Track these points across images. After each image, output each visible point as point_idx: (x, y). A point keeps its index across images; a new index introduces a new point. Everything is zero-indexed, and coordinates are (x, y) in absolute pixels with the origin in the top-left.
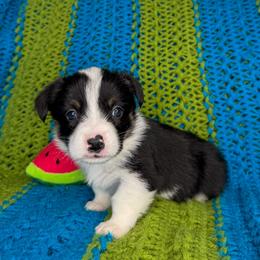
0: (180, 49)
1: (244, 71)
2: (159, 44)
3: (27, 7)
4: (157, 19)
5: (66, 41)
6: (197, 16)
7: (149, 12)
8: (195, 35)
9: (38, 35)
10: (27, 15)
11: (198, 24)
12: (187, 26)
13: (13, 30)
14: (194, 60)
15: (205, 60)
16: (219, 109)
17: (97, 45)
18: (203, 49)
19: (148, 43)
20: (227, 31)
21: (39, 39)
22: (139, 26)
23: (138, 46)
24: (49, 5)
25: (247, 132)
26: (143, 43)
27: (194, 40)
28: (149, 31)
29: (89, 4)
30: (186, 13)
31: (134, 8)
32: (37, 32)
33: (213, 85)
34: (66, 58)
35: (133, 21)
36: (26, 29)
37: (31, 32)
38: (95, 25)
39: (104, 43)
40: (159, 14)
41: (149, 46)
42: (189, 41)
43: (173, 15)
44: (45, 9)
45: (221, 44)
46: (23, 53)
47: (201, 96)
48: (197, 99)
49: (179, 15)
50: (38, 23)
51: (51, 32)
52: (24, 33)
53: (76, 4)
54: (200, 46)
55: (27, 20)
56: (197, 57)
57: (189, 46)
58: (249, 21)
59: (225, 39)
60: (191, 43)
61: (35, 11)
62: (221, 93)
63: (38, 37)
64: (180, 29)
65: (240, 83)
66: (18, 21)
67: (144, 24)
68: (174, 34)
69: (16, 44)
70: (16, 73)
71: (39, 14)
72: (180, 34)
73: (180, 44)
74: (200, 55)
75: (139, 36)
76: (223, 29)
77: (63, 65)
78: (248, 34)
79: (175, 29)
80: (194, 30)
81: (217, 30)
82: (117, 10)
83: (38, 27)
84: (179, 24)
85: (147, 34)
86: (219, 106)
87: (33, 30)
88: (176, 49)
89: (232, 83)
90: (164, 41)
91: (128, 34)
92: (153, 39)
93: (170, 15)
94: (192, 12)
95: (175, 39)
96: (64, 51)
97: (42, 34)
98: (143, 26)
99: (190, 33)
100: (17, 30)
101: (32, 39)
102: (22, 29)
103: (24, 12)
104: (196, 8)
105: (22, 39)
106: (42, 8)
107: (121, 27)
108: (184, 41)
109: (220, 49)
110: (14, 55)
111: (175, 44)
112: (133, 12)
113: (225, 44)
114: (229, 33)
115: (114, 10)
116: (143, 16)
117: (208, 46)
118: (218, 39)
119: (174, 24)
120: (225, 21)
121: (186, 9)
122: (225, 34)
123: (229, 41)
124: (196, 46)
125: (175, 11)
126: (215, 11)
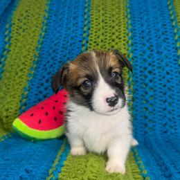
0: (117, 44)
1: (158, 59)
2: (102, 41)
4: (102, 24)
6: (129, 22)
7: (97, 19)
8: (128, 35)
9: (20, 37)
10: (13, 22)
11: (130, 27)
12: (122, 29)
13: (4, 33)
15: (132, 52)
16: (138, 86)
18: (132, 45)
19: (94, 40)
20: (149, 32)
23: (87, 42)
24: (28, 16)
25: (155, 102)
26: (91, 40)
27: (127, 38)
28: (96, 32)
30: (122, 20)
31: (86, 17)
32: (20, 35)
33: (136, 70)
34: (38, 52)
35: (85, 26)
36: (13, 32)
37: (16, 34)
39: (64, 41)
40: (103, 21)
41: (95, 42)
42: (123, 38)
43: (113, 21)
44: (25, 18)
46: (10, 49)
47: (128, 76)
49: (117, 22)
50: (20, 28)
51: (30, 35)
52: (11, 35)
54: (130, 42)
55: (13, 26)
56: (128, 50)
57: (123, 42)
58: (165, 25)
59: (147, 38)
60: (124, 40)
61: (19, 20)
62: (141, 75)
63: (20, 38)
64: (117, 31)
65: (155, 68)
68: (113, 34)
70: (6, 62)
71: (21, 22)
72: (117, 34)
73: (117, 40)
74: (130, 49)
75: (88, 35)
76: (147, 31)
77: (36, 57)
78: (163, 34)
79: (114, 31)
80: (127, 31)
81: (142, 32)
82: (74, 19)
83: (20, 31)
84: (117, 28)
85: (95, 34)
86: (138, 84)
88: (113, 44)
89: (150, 68)
90: (106, 39)
91: (81, 35)
92: (98, 37)
94: (126, 19)
95: (114, 37)
96: (37, 48)
97: (23, 37)
98: (91, 29)
99: (124, 33)
100: (6, 33)
102: (10, 32)
103: (11, 20)
104: (129, 16)
105: (9, 40)
106: (23, 17)
107: (76, 30)
108: (120, 38)
109: (144, 44)
110: (5, 50)
111: (113, 40)
112: (86, 19)
113: (148, 41)
115: (72, 19)
116: (92, 22)
117: (135, 43)
118: (143, 38)
119: (113, 27)
120: (148, 25)
121: (122, 17)
122: (148, 34)
123: (150, 39)
124: (128, 42)
125: (114, 19)
126: (141, 18)
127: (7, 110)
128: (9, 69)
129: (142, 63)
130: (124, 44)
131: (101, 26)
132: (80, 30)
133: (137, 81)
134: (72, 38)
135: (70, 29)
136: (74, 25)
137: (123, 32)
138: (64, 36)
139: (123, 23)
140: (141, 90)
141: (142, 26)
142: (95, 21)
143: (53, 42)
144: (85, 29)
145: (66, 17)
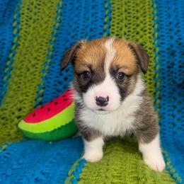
0: (141, 37)
2: (125, 34)
3: (21, 6)
4: (125, 15)
5: (53, 33)
6: (156, 12)
7: (118, 9)
8: (153, 26)
9: (31, 28)
10: (21, 12)
11: (156, 18)
12: (148, 20)
13: (11, 24)
14: (151, 46)
15: (159, 46)
16: (165, 83)
17: (76, 35)
18: (158, 38)
19: (116, 33)
20: (178, 23)
21: (32, 32)
22: (110, 20)
23: (109, 35)
24: (39, 5)
26: (113, 33)
27: (152, 31)
28: (118, 23)
29: (71, 4)
30: (147, 10)
31: (106, 6)
32: (30, 26)
33: (163, 65)
34: (52, 45)
35: (106, 16)
36: (22, 23)
37: (25, 26)
38: (75, 19)
39: (82, 33)
40: (126, 11)
41: (117, 35)
42: (149, 31)
43: (137, 11)
44: (36, 7)
45: (172, 34)
46: (19, 42)
47: (153, 73)
48: (150, 75)
49: (142, 12)
50: (31, 19)
51: (41, 26)
52: (20, 26)
53: (61, 3)
54: (156, 35)
55: (22, 16)
56: (154, 44)
57: (149, 35)
59: (175, 30)
60: (150, 33)
61: (28, 9)
63: (31, 30)
64: (142, 22)
66: (15, 17)
67: (114, 18)
68: (138, 26)
69: (14, 36)
70: (14, 58)
71: (31, 11)
72: (142, 26)
73: (141, 33)
74: (156, 42)
75: (110, 27)
76: (175, 23)
77: (49, 51)
79: (138, 22)
80: (153, 23)
81: (170, 23)
82: (93, 8)
83: (31, 22)
84: (141, 19)
85: (117, 25)
86: (166, 81)
87: (26, 24)
88: (138, 37)
90: (129, 31)
91: (101, 26)
92: (121, 29)
93: (135, 12)
94: (152, 9)
95: (138, 29)
96: (51, 40)
97: (34, 28)
98: (113, 20)
99: (150, 25)
100: (14, 24)
101: (26, 32)
102: (19, 23)
104: (155, 6)
105: (18, 32)
106: (33, 6)
107: (95, 21)
108: (145, 31)
109: (171, 37)
110: (13, 44)
111: (138, 33)
112: (106, 9)
113: (176, 34)
114: (179, 25)
115: (90, 8)
116: (113, 12)
117: (162, 36)
118: (170, 30)
119: (137, 18)
120: (176, 16)
121: (147, 7)
122: (175, 26)
123: (178, 31)
124: (154, 35)
125: (138, 8)
126: (169, 8)
127: (20, 110)
128: (19, 65)
129: (169, 57)
130: (150, 38)
131: (124, 16)
132: (100, 20)
133: (164, 78)
134: (91, 30)
135: (88, 19)
136: (93, 15)
137: (148, 23)
138: (82, 27)
139: (148, 13)
140: (168, 87)
141: (169, 16)
142: (117, 10)
143: (69, 34)
144: (106, 20)
145: (84, 6)
